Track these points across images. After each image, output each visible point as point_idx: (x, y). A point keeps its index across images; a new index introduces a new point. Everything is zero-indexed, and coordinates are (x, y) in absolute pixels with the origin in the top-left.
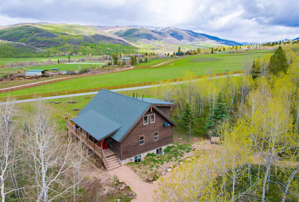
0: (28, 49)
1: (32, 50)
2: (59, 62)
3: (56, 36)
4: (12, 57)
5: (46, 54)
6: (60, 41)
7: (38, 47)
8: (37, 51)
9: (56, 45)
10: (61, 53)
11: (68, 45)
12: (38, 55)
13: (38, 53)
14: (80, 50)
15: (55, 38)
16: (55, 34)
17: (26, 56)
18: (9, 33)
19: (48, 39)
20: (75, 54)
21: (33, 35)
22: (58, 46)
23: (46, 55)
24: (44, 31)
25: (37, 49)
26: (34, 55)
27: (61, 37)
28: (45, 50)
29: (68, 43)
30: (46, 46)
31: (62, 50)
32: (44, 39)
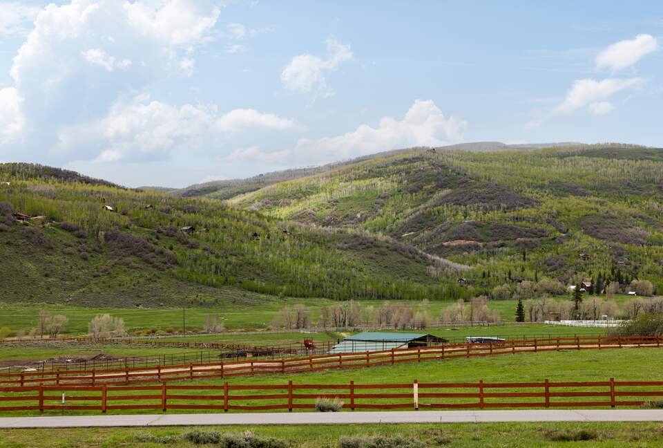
0: (394, 257)
1: (414, 267)
2: (521, 318)
3: (528, 203)
4: (323, 296)
5: (473, 283)
6: (543, 226)
7: (441, 251)
8: (433, 271)
9: (526, 244)
10: (545, 280)
11: (584, 242)
12: (434, 287)
13: (437, 280)
14: (646, 268)
15: (524, 212)
16: (528, 193)
17: (381, 291)
18: (331, 193)
19: (490, 215)
20: (613, 286)
21: (425, 200)
22: (532, 247)
23: (470, 288)
24: (478, 179)
25: (433, 263)
26: (416, 286)
27: (551, 203)
28: (472, 267)
29: (587, 232)
30: (477, 248)
31: (552, 267)
32: (473, 217)
